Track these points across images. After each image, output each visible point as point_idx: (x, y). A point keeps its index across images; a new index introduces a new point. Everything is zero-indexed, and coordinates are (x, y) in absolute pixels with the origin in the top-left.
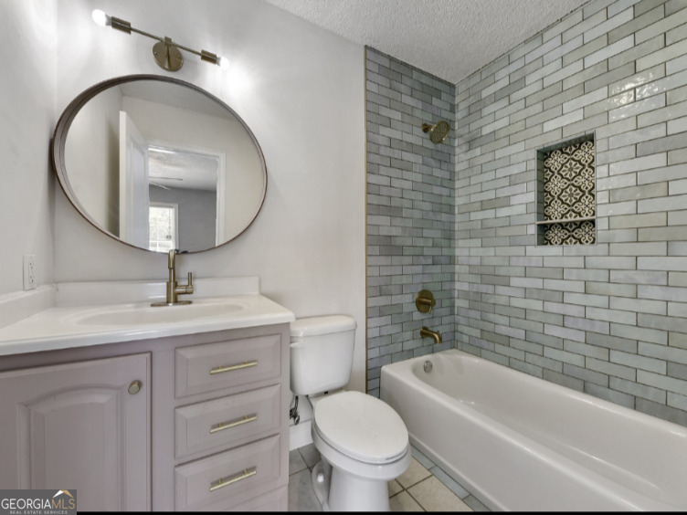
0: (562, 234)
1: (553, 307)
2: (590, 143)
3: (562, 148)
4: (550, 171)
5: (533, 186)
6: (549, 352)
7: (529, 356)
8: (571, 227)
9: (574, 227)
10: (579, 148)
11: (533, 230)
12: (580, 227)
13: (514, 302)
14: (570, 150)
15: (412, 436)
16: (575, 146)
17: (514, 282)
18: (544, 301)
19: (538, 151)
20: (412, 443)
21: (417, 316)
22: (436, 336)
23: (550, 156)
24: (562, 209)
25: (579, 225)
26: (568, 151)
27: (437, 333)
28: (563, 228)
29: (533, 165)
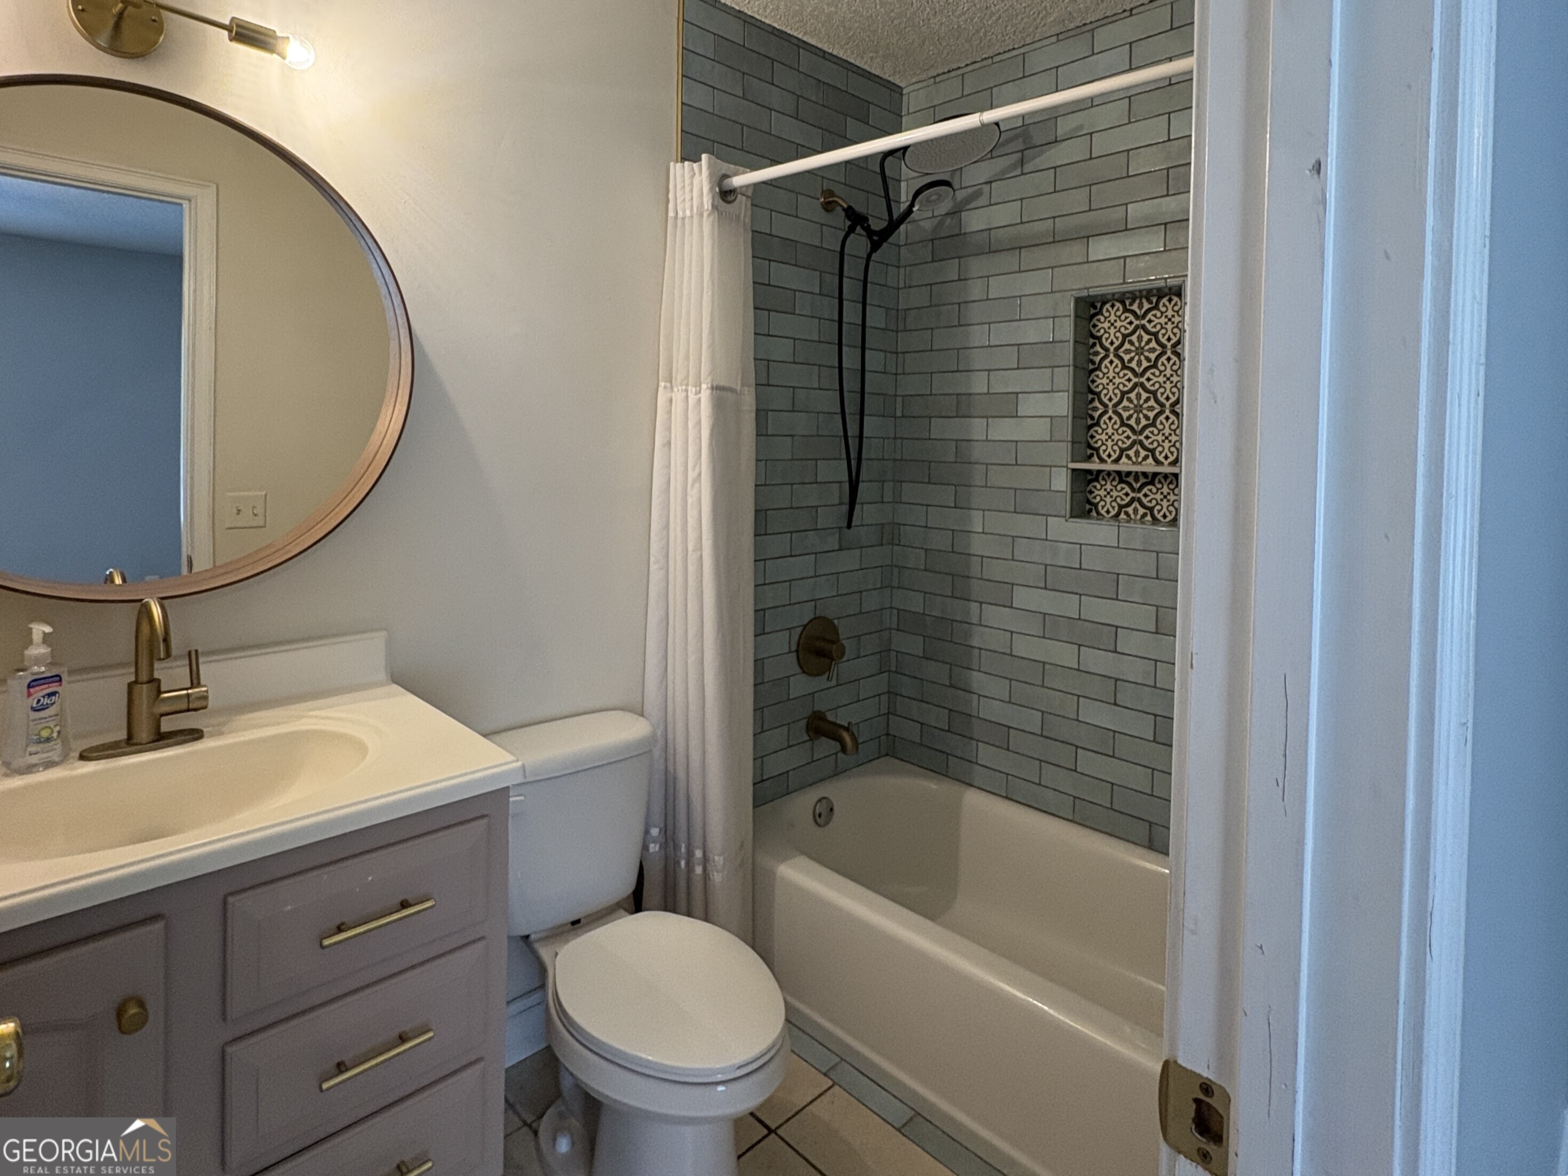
0: (1121, 493)
1: (1097, 661)
2: (1175, 299)
3: (1125, 299)
4: (1102, 346)
5: (1065, 378)
6: (1087, 762)
7: (1048, 770)
8: (1137, 480)
9: (1142, 480)
10: (1156, 307)
11: (1061, 482)
12: (1152, 483)
13: (1022, 647)
14: (1141, 307)
15: (792, 1000)
16: (1150, 302)
17: (1022, 597)
18: (1080, 646)
19: (1078, 300)
20: (793, 1021)
21: (801, 685)
22: (846, 737)
23: (1100, 312)
24: (1123, 437)
25: (1151, 479)
26: (1135, 307)
27: (847, 729)
28: (1121, 481)
29: (1067, 330)
